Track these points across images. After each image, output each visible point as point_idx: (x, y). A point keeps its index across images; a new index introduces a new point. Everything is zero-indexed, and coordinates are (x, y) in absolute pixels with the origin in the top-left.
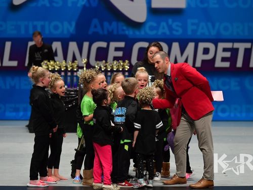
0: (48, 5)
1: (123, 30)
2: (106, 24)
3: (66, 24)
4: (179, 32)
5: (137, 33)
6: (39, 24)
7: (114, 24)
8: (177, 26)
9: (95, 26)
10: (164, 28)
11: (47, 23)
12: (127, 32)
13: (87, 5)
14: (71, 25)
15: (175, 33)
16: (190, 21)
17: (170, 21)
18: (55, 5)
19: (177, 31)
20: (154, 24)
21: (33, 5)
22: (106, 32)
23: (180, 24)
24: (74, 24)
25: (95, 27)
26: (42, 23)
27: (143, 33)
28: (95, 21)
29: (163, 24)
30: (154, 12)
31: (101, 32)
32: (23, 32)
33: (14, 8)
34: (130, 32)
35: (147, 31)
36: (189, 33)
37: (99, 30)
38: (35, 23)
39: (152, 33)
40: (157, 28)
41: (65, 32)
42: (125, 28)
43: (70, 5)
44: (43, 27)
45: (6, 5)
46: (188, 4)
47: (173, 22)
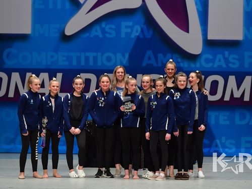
0: (101, 36)
2: (160, 56)
4: (235, 65)
5: (192, 65)
6: (91, 55)
7: (169, 56)
8: (234, 58)
9: (149, 58)
10: (220, 61)
11: (99, 54)
12: (182, 65)
13: (142, 37)
14: (124, 56)
15: (231, 65)
16: (247, 54)
17: (227, 53)
18: (107, 35)
20: (210, 57)
21: (86, 35)
22: (160, 65)
23: (236, 57)
24: (127, 55)
26: (94, 54)
27: (198, 65)
28: (149, 53)
29: (220, 56)
30: (210, 44)
31: (155, 65)
32: (75, 63)
33: (66, 38)
34: (185, 65)
35: (203, 64)
36: (247, 66)
37: (153, 62)
38: (88, 54)
39: (208, 66)
40: (213, 61)
42: (179, 60)
43: (123, 36)
44: (95, 58)
45: (57, 35)
46: (245, 36)
47: (229, 54)
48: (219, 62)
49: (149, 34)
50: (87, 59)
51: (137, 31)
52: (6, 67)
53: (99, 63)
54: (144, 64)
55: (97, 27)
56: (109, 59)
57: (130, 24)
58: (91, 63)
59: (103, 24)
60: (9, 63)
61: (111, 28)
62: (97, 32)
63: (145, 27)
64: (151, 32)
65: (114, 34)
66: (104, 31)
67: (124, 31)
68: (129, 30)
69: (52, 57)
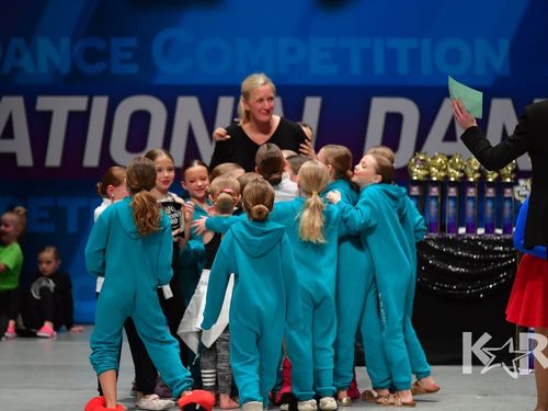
6: (403, 45)
11: (426, 43)
14: (495, 47)
24: (505, 45)
26: (412, 43)
32: (356, 68)
38: (393, 43)
41: (480, 70)
44: (414, 55)
50: (391, 56)
52: (160, 80)
53: (426, 70)
56: (453, 56)
58: (403, 68)
60: (170, 70)
69: (292, 51)
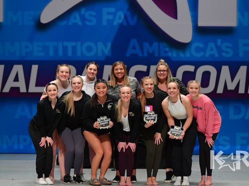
0: (80, 23)
1: (166, 52)
2: (146, 45)
3: (100, 45)
4: (229, 54)
5: (182, 55)
6: (70, 45)
7: (155, 44)
8: (227, 47)
11: (79, 44)
12: (170, 54)
13: (125, 24)
14: (105, 45)
15: (224, 55)
16: (241, 42)
17: (219, 41)
18: (88, 23)
19: (227, 53)
20: (201, 45)
21: (63, 23)
22: (146, 55)
23: (230, 45)
24: (109, 45)
25: (134, 48)
26: (74, 44)
27: (188, 55)
28: (134, 42)
29: (211, 45)
30: (200, 31)
31: (140, 55)
32: (51, 54)
33: (41, 27)
34: (174, 54)
35: (192, 53)
36: (241, 55)
37: (138, 51)
38: (66, 44)
39: (198, 56)
40: (204, 50)
41: (100, 54)
42: (167, 49)
43: (105, 23)
44: (74, 48)
45: (32, 23)
46: (240, 22)
47: (222, 42)
48: (211, 51)
49: (133, 21)
50: (65, 49)
51: (120, 18)
53: (79, 54)
54: (128, 55)
55: (76, 14)
56: (89, 49)
57: (112, 10)
58: (70, 54)
59: (83, 11)
61: (91, 15)
62: (75, 19)
63: (129, 14)
64: (135, 18)
65: (94, 21)
66: (83, 19)
67: (106, 17)
68: (111, 17)
69: (27, 47)
